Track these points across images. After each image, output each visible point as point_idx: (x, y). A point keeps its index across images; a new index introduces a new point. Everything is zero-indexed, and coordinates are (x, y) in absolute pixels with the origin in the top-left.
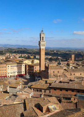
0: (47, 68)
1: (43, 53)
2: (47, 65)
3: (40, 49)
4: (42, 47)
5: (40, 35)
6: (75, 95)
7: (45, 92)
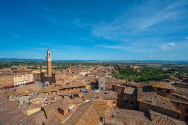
0: (54, 75)
1: (50, 64)
2: (54, 73)
3: (47, 62)
4: (49, 60)
5: (47, 52)
6: (81, 91)
7: (52, 93)
